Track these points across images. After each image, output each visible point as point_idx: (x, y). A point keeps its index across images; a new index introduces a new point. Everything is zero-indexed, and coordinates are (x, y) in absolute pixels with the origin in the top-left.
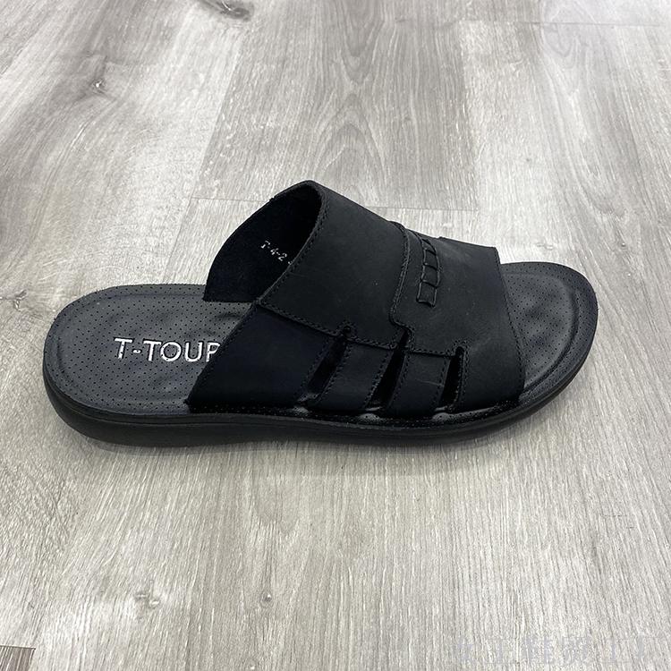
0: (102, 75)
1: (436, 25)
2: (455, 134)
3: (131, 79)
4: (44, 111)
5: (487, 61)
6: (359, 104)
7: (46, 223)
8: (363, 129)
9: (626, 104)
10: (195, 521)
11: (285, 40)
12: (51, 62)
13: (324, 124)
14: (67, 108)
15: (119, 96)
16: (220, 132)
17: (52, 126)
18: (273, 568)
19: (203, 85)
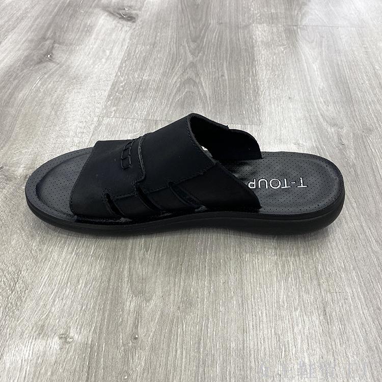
0: (51, 50)
1: (239, 26)
2: (249, 83)
3: (68, 53)
4: (18, 70)
5: (267, 45)
6: (196, 67)
7: (17, 129)
8: (197, 81)
9: (345, 68)
10: (95, 294)
11: (155, 33)
12: (23, 43)
13: (176, 78)
14: (31, 68)
15: (61, 62)
16: (117, 81)
17: (23, 77)
18: (140, 321)
19: (109, 56)
